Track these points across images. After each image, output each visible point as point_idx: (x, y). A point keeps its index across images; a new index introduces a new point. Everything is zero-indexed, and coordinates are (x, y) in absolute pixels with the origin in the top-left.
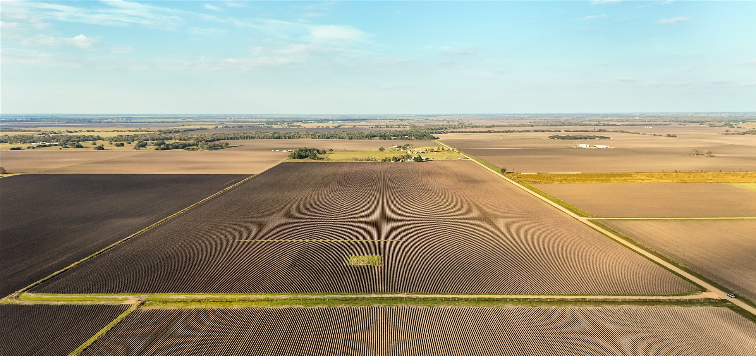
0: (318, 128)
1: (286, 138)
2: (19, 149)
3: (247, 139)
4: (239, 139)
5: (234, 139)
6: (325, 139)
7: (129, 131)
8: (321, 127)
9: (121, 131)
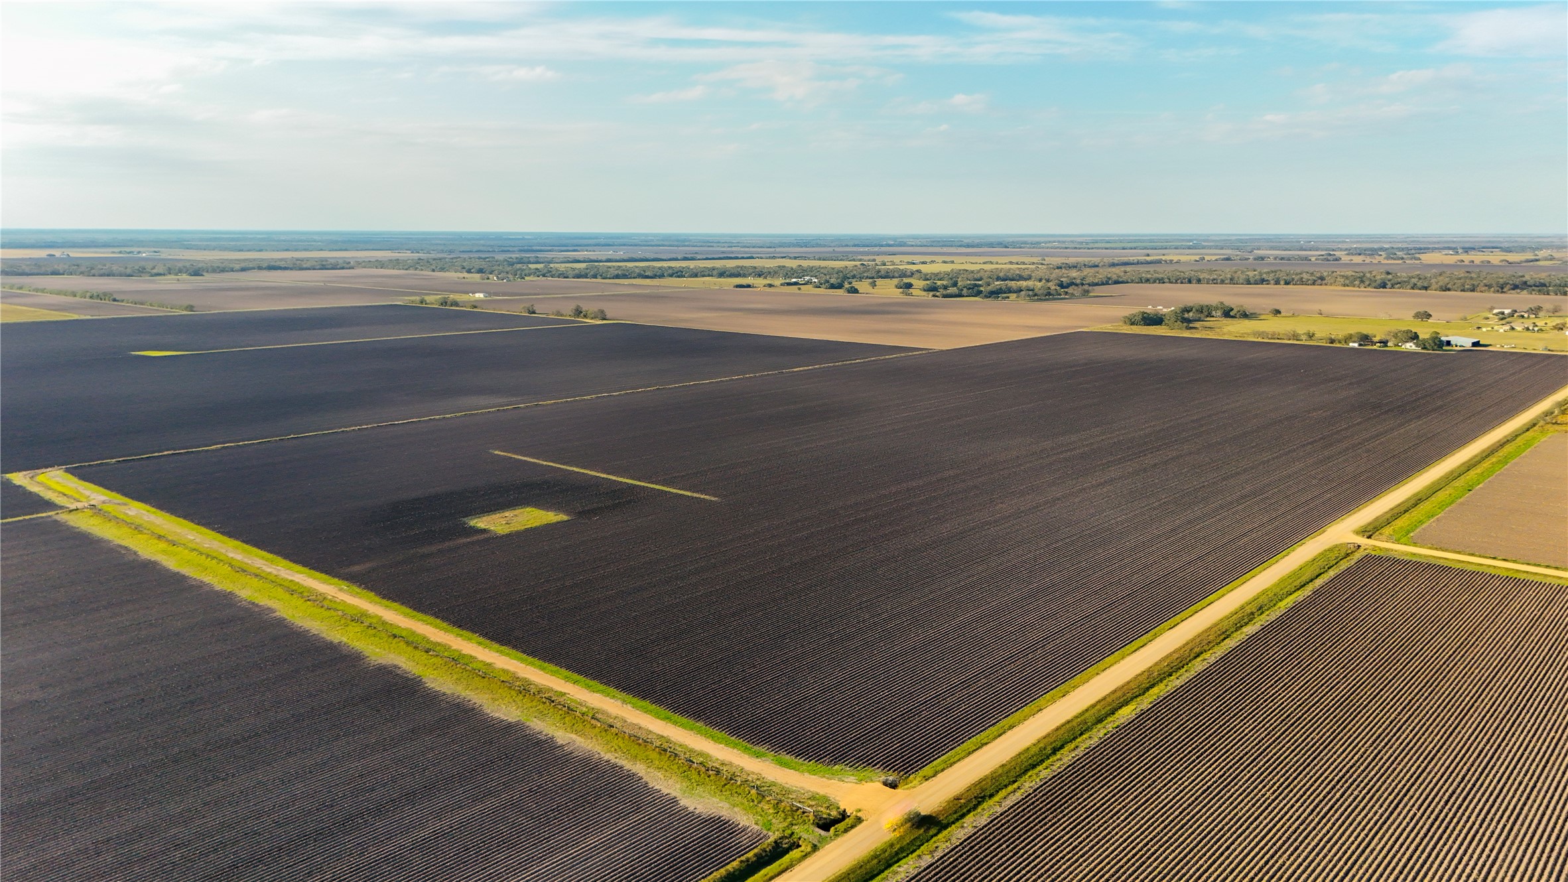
0: (1458, 263)
1: (1279, 284)
2: (749, 286)
3: (1182, 283)
4: (1164, 283)
5: (1154, 282)
6: (1375, 288)
7: (1011, 263)
8: (1467, 263)
9: (997, 263)
